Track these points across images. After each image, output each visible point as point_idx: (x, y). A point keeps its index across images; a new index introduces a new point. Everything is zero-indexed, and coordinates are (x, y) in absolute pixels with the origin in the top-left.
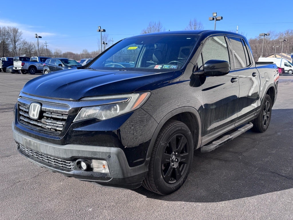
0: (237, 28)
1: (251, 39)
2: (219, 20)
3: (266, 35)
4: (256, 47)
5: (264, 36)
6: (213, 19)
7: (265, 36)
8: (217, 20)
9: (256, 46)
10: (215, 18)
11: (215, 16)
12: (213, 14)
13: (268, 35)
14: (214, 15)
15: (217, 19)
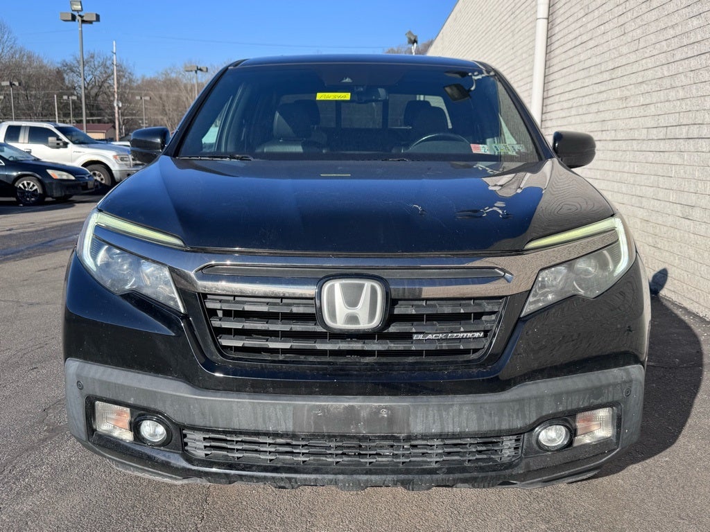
0: (114, 48)
1: (144, 76)
2: (91, 22)
3: (201, 70)
4: (161, 98)
5: (196, 72)
6: (74, 18)
7: (198, 72)
8: (83, 21)
9: (161, 95)
10: (80, 16)
11: (78, 11)
12: (71, 4)
13: (205, 70)
14: (75, 6)
15: (85, 19)
